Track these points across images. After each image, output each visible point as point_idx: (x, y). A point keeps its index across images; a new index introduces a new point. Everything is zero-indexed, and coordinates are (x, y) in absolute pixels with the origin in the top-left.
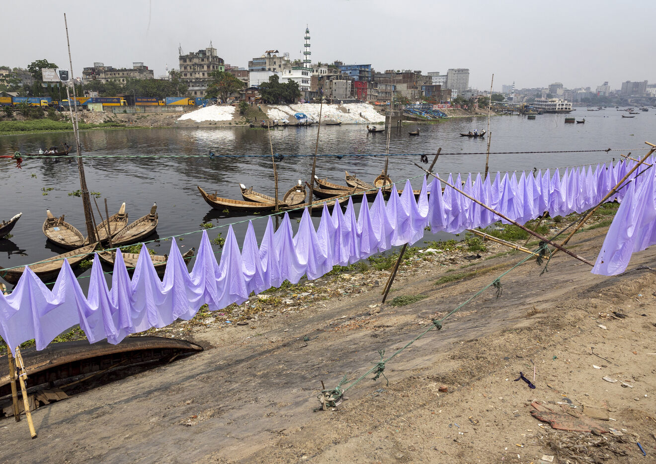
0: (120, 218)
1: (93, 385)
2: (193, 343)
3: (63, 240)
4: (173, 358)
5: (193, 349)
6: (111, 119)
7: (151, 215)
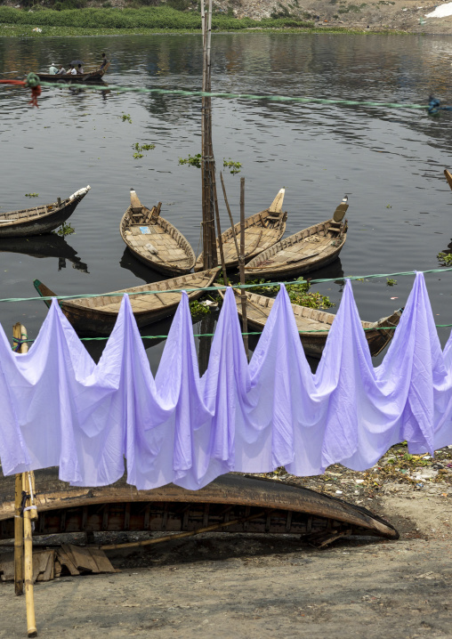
0: (272, 222)
1: (165, 558)
2: (377, 518)
3: (155, 254)
4: (329, 541)
5: (375, 529)
6: (286, 10)
7: (333, 222)
